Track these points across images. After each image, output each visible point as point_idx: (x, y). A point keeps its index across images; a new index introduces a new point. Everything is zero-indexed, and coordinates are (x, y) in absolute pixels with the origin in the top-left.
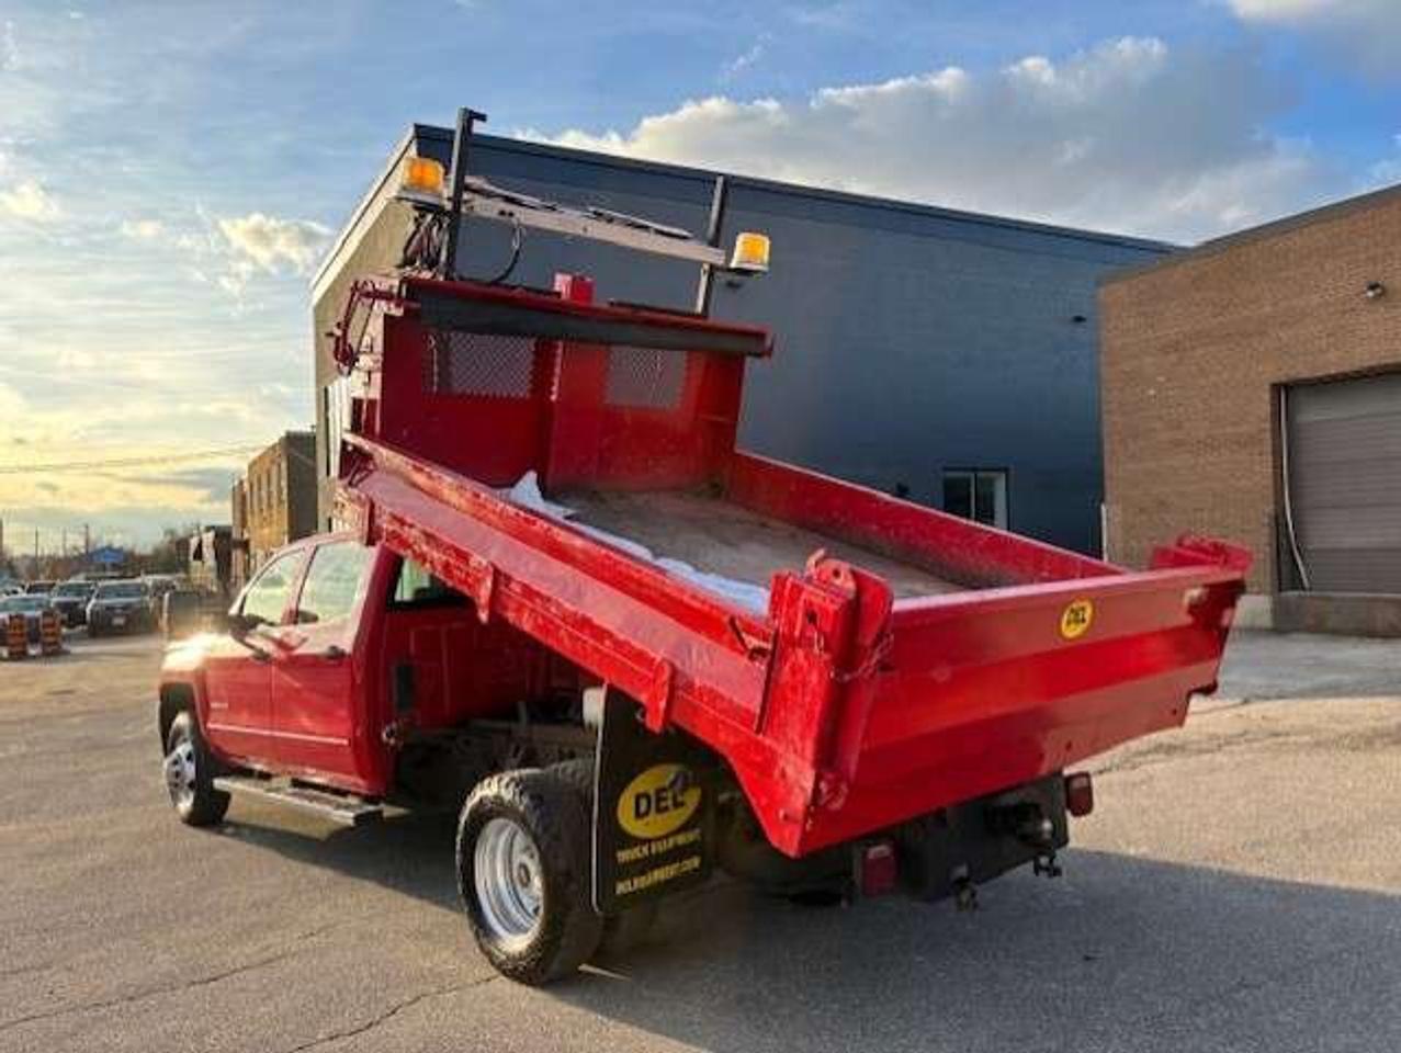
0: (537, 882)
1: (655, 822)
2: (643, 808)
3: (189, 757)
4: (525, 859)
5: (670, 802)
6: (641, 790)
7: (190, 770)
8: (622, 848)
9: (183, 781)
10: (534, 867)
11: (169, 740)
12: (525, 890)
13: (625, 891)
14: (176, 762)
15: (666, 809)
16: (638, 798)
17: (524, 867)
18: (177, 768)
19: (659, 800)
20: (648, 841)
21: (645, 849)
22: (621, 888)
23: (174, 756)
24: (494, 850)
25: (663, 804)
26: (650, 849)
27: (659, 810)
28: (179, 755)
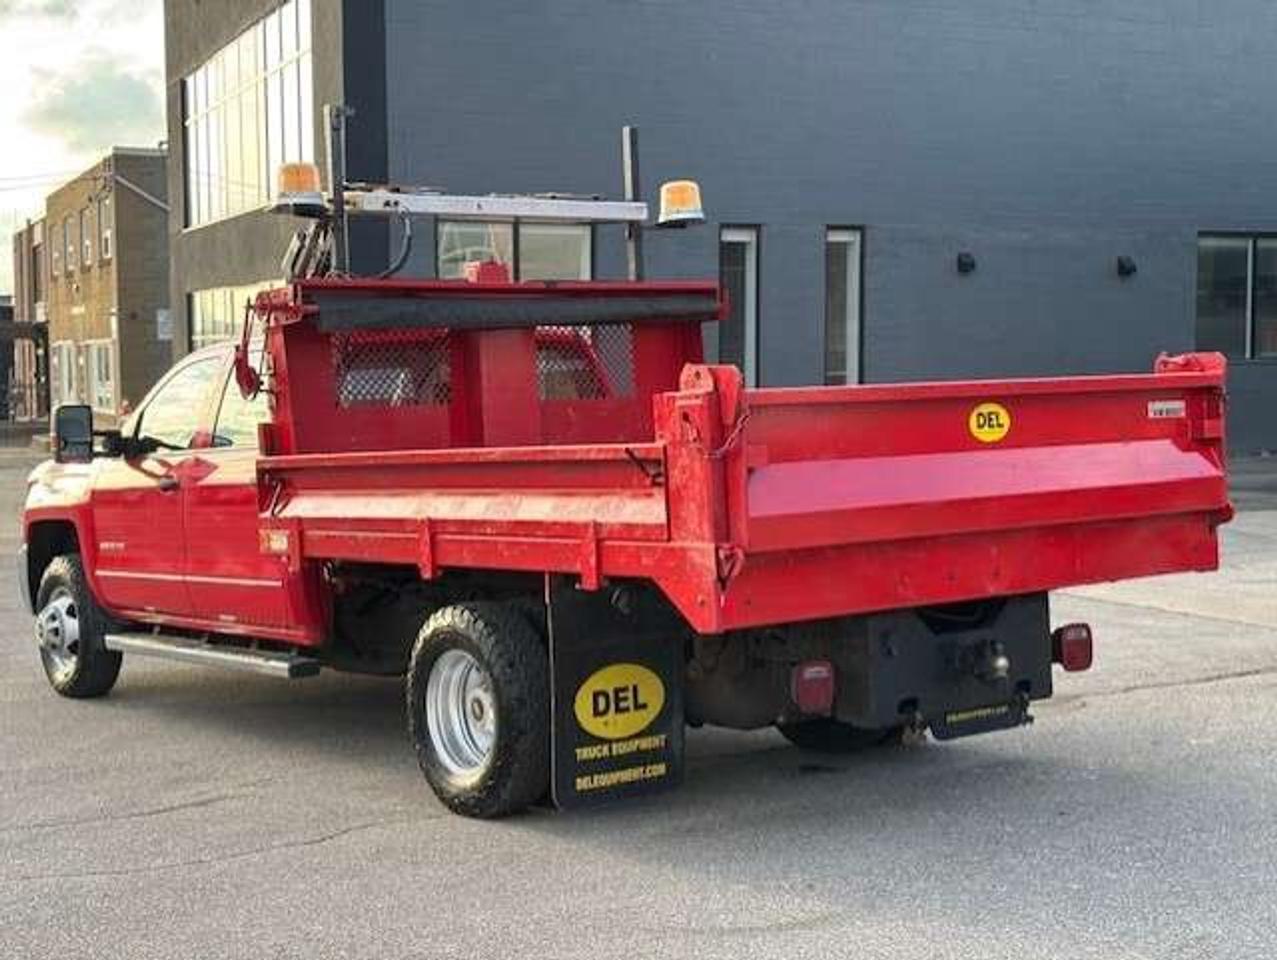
0: (490, 714)
1: (615, 723)
2: (602, 705)
3: (71, 612)
4: (480, 693)
5: (630, 703)
6: (598, 688)
7: (72, 626)
8: (582, 746)
9: (63, 641)
10: (487, 700)
11: (38, 595)
12: (479, 724)
13: (586, 787)
14: (53, 618)
15: (627, 709)
16: (596, 696)
17: (478, 701)
18: (56, 624)
19: (618, 700)
20: (609, 742)
21: (605, 749)
22: (582, 783)
23: (50, 609)
24: (448, 682)
25: (623, 705)
26: (610, 750)
27: (618, 710)
28: (57, 609)
